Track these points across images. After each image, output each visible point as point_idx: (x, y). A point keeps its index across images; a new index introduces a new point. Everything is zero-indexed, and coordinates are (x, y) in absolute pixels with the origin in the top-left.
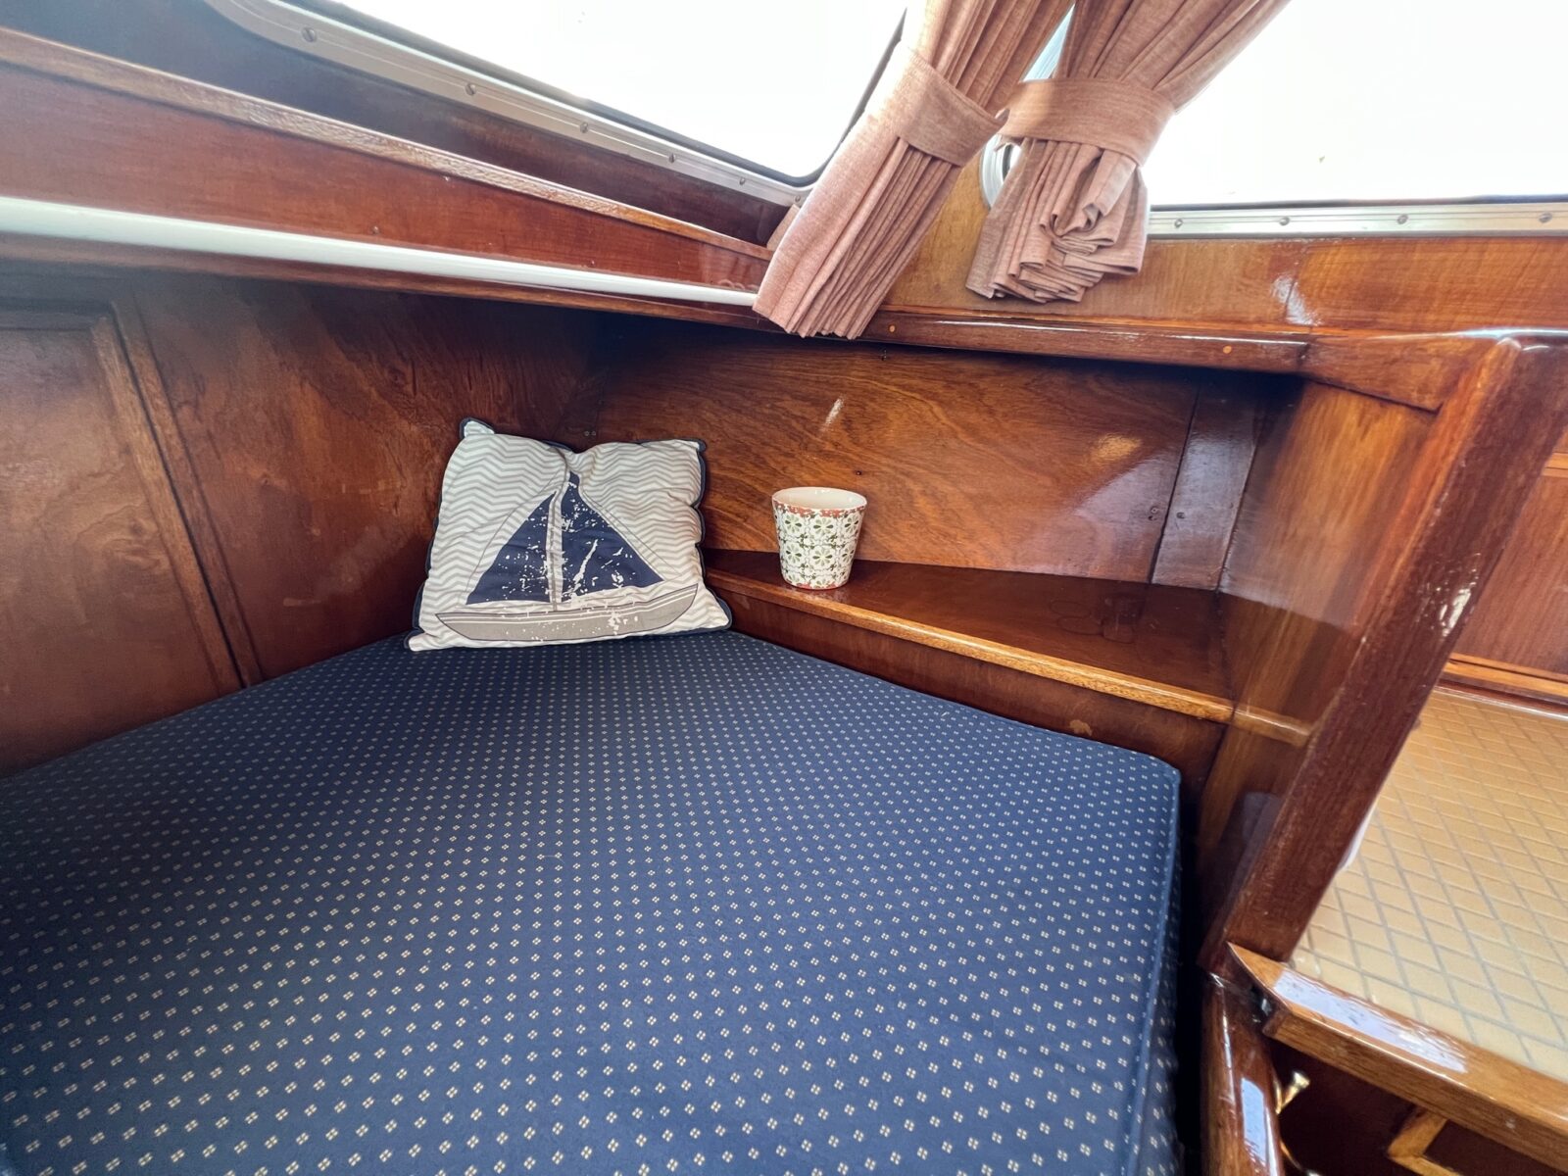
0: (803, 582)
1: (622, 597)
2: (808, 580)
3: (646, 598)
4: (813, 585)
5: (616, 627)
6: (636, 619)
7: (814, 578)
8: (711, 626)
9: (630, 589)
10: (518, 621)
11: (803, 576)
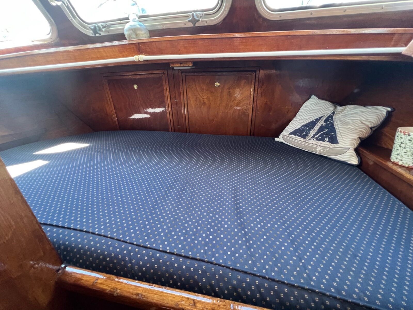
0: (396, 161)
1: (325, 145)
2: (398, 160)
3: (331, 147)
4: (400, 163)
5: (318, 151)
6: (325, 151)
7: (401, 160)
8: (349, 162)
9: (328, 143)
10: (296, 141)
11: (397, 158)
